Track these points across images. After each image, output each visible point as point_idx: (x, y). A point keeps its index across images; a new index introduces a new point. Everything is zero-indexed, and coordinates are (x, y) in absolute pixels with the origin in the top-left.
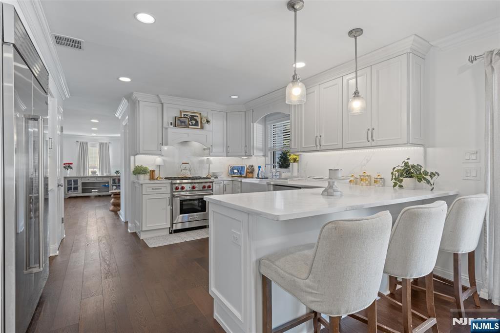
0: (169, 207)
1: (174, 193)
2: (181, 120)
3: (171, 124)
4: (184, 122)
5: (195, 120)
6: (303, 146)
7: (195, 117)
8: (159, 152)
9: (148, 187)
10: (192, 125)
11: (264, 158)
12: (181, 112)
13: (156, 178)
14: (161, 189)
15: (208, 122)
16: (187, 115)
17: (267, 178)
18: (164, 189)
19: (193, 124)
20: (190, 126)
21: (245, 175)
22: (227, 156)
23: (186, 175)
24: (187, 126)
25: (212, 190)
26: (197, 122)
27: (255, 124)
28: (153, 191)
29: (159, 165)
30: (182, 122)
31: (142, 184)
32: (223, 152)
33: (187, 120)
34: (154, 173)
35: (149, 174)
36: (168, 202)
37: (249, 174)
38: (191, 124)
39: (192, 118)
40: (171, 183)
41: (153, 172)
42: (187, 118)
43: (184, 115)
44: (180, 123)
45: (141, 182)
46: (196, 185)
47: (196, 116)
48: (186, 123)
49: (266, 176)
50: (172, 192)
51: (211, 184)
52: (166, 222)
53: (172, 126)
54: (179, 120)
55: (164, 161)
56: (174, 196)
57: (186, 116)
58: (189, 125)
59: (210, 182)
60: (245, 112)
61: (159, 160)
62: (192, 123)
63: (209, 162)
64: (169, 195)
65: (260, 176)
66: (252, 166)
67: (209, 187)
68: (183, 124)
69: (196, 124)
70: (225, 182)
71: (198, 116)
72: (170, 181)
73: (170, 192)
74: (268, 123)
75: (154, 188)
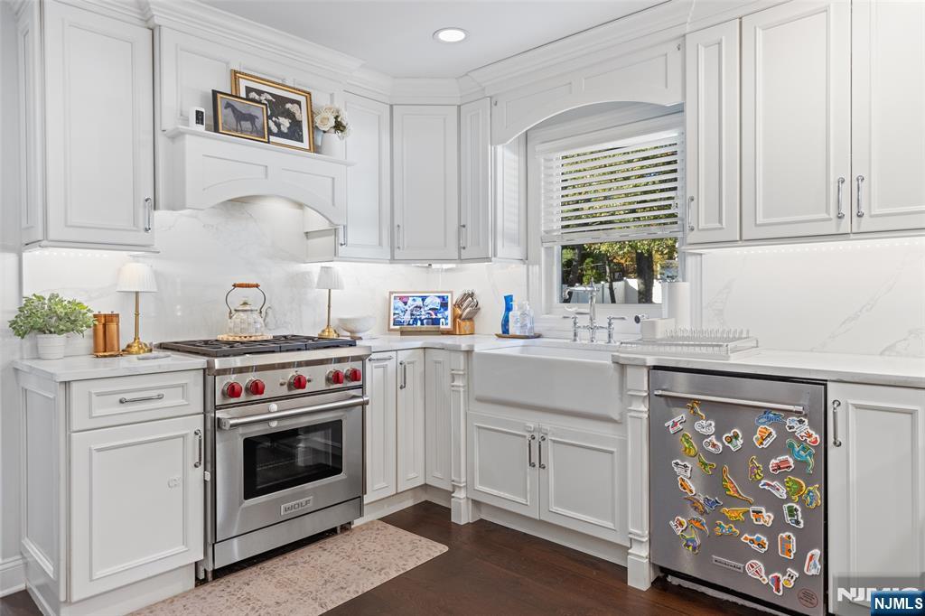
0: (197, 476)
1: (219, 414)
2: (238, 107)
3: (199, 117)
4: (251, 118)
5: (290, 115)
6: (760, 220)
7: (288, 106)
8: (141, 237)
9: (99, 395)
10: (280, 134)
11: (523, 268)
12: (235, 75)
13: (123, 346)
14: (160, 397)
15: (339, 126)
16: (260, 93)
17: (539, 336)
18: (172, 400)
19: (284, 129)
20: (273, 139)
21: (449, 326)
22: (393, 260)
23: (252, 331)
24: (262, 134)
25: (362, 387)
26: (296, 125)
27: (499, 148)
28: (123, 408)
29: (137, 293)
30: (241, 117)
31: (67, 384)
32: (380, 244)
33: (260, 112)
34: (113, 326)
35: (88, 332)
36: (193, 453)
37: (463, 324)
38: (275, 129)
39: (279, 106)
40: (208, 371)
41: (107, 322)
42: (260, 102)
43: (249, 90)
44: (232, 120)
45: (62, 371)
46: (305, 372)
47: (293, 102)
48: (258, 123)
49: (537, 330)
50: (209, 406)
51: (357, 365)
52: (185, 542)
53: (201, 128)
54: (228, 105)
55: (157, 275)
56: (218, 424)
57: (253, 95)
58: (270, 133)
59: (355, 359)
60: (459, 106)
61: (134, 271)
62: (278, 125)
63: (329, 281)
64: (197, 423)
65: (513, 329)
66: (472, 295)
67: (354, 375)
68: (246, 125)
69: (294, 133)
70: (402, 356)
71: (298, 103)
72: (201, 362)
73: (201, 409)
74: (539, 148)
75: (128, 397)
